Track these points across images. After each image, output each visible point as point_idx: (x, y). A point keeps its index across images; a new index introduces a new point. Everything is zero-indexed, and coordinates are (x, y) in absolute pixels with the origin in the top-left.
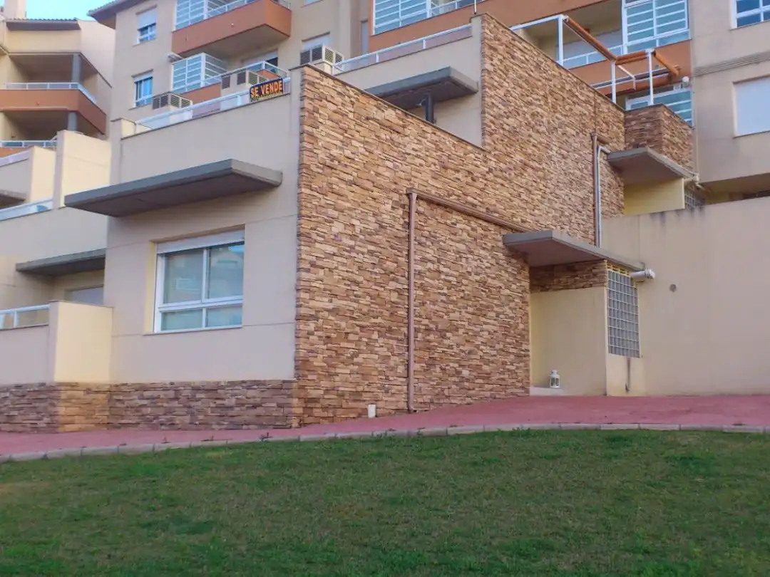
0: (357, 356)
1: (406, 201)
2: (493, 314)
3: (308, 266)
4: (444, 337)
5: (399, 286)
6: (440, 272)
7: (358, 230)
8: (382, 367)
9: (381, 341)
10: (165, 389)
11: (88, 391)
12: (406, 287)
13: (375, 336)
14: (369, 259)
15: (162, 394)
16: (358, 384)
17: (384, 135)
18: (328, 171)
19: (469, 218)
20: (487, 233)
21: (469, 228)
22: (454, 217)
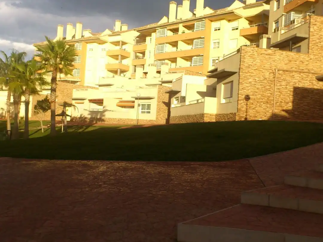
0: (255, 108)
1: (274, 71)
2: (310, 98)
3: (241, 89)
4: (288, 104)
5: (271, 92)
6: (287, 88)
7: (257, 80)
8: (264, 111)
9: (264, 105)
10: (222, 115)
11: (211, 115)
12: (273, 92)
13: (262, 104)
14: (260, 87)
15: (221, 116)
16: (255, 114)
17: (267, 57)
18: (248, 68)
19: (300, 73)
20: (308, 76)
21: (300, 76)
22: (294, 74)
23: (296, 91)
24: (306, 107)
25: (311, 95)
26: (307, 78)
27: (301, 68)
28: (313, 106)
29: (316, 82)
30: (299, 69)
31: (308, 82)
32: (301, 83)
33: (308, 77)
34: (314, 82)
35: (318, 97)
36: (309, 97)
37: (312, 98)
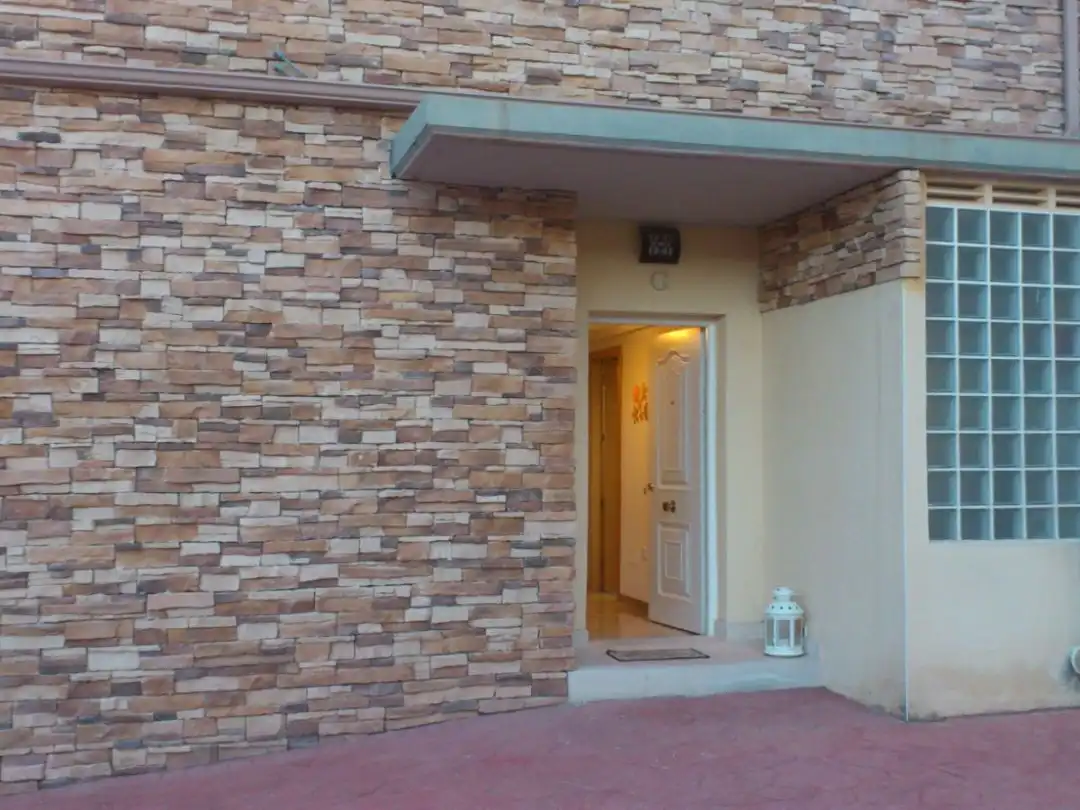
2: (321, 437)
19: (149, 104)
20: (273, 146)
21: (153, 143)
22: (45, 115)
23: (102, 361)
24: (276, 565)
25: (341, 401)
26: (256, 176)
27: (154, 35)
28: (371, 544)
29: (404, 222)
30: (135, 49)
31: (287, 225)
32: (174, 243)
33: (276, 158)
34: (375, 217)
35: (446, 420)
36: (307, 416)
37: (350, 434)
